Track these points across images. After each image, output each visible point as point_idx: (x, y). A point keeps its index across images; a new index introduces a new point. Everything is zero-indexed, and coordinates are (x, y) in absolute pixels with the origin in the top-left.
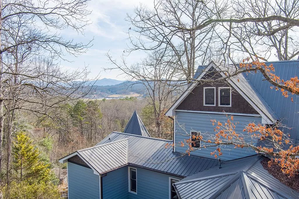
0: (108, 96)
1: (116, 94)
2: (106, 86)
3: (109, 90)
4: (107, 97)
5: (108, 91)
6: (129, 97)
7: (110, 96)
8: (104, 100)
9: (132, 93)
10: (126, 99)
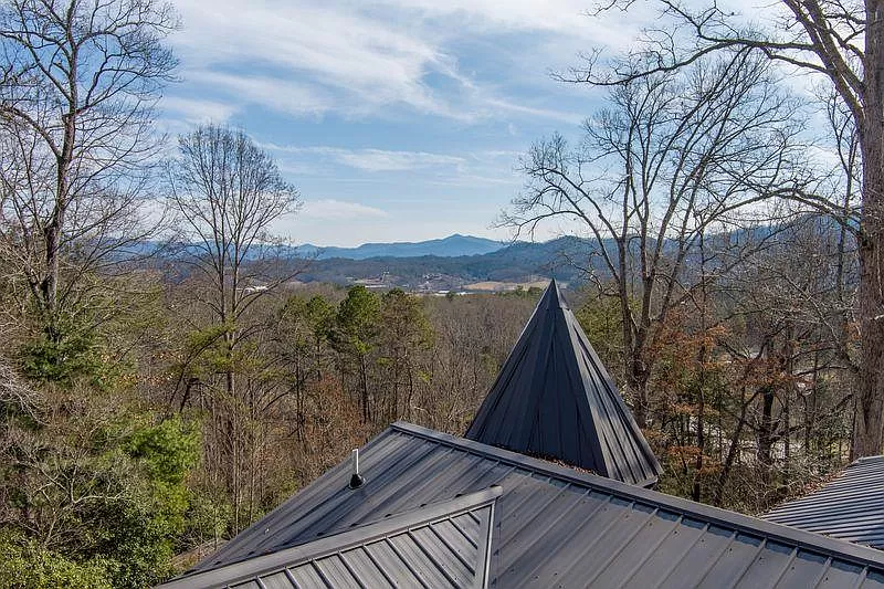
0: (465, 287)
1: (489, 280)
2: (460, 257)
3: (468, 270)
4: (462, 290)
5: (465, 272)
6: (526, 289)
7: (471, 287)
8: (450, 297)
9: (534, 277)
10: (518, 293)
